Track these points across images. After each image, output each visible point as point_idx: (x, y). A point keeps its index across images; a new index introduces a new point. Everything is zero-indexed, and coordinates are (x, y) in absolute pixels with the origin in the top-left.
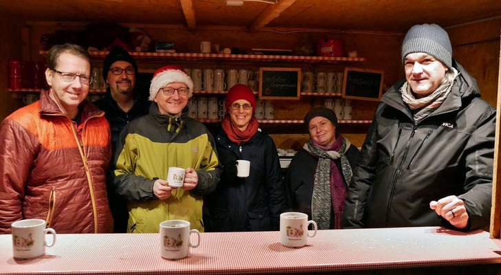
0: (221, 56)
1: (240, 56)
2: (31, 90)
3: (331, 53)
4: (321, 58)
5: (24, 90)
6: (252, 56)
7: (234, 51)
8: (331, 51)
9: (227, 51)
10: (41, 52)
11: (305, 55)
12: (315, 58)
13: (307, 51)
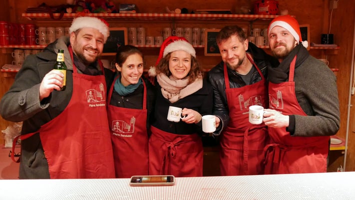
0: (172, 15)
1: (188, 15)
2: (16, 47)
3: (267, 12)
4: (257, 16)
5: (11, 47)
6: (199, 15)
7: (184, 11)
8: (267, 10)
9: (178, 11)
10: (23, 15)
11: (244, 14)
12: (252, 16)
13: (246, 11)
